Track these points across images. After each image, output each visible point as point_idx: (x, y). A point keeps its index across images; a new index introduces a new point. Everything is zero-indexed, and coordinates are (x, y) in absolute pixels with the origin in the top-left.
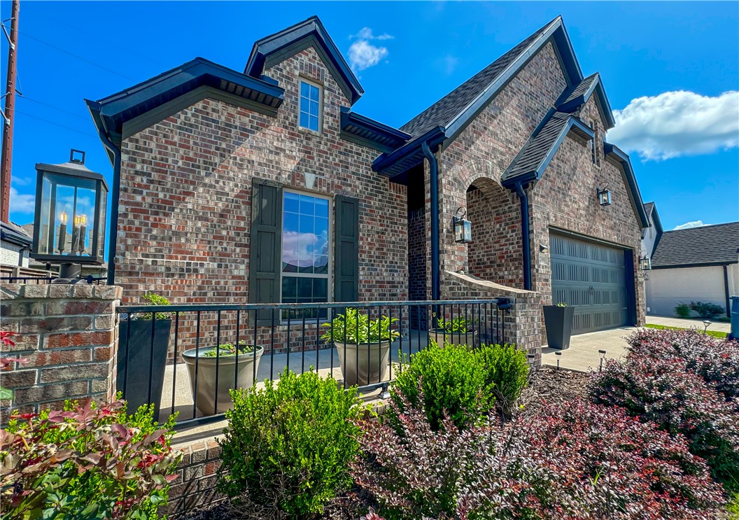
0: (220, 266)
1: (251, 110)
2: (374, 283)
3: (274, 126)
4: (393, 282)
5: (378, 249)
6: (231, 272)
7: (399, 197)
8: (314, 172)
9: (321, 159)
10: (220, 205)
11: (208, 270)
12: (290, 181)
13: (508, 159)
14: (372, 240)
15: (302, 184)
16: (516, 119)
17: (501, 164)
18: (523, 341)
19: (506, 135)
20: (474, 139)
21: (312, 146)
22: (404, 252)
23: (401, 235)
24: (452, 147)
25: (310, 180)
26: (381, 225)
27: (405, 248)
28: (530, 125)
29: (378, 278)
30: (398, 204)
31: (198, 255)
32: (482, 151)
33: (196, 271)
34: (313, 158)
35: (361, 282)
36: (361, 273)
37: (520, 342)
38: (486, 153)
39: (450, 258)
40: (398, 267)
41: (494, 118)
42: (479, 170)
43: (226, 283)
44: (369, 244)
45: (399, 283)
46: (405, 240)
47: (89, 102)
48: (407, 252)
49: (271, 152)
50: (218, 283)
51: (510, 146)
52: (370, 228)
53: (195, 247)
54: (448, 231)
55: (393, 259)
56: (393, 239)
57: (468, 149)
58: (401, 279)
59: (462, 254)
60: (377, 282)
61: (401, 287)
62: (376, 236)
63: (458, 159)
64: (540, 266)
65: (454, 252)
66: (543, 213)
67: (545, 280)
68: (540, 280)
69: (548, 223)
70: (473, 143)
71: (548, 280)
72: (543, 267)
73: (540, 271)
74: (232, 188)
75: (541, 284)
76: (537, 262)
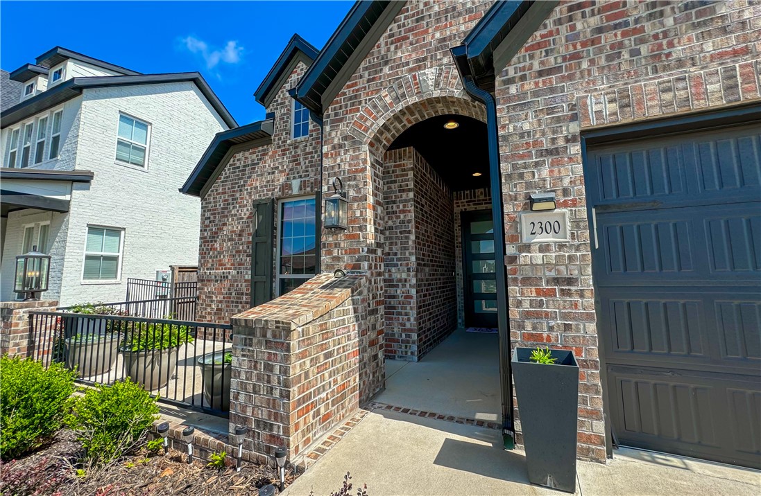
0: (238, 273)
1: (257, 147)
3: (271, 150)
4: (392, 280)
6: (244, 277)
7: (400, 165)
8: (300, 177)
9: (307, 161)
10: (239, 228)
11: (232, 276)
12: (280, 193)
15: (290, 192)
21: (299, 153)
22: (407, 238)
23: (402, 216)
25: (296, 184)
27: (409, 232)
30: (397, 176)
31: (228, 266)
32: (408, 64)
33: (227, 277)
34: (299, 164)
38: (418, 60)
39: (329, 253)
40: (399, 259)
43: (241, 285)
45: (400, 280)
46: (409, 221)
48: (413, 237)
49: (269, 174)
50: (237, 285)
53: (227, 260)
55: (391, 249)
56: (390, 223)
58: (404, 276)
61: (404, 286)
64: (527, 248)
65: (337, 245)
66: (551, 111)
67: (556, 281)
68: (527, 281)
69: (575, 128)
70: (386, 63)
71: (570, 281)
72: (544, 248)
73: (524, 258)
74: (245, 212)
75: (531, 292)
76: (514, 239)
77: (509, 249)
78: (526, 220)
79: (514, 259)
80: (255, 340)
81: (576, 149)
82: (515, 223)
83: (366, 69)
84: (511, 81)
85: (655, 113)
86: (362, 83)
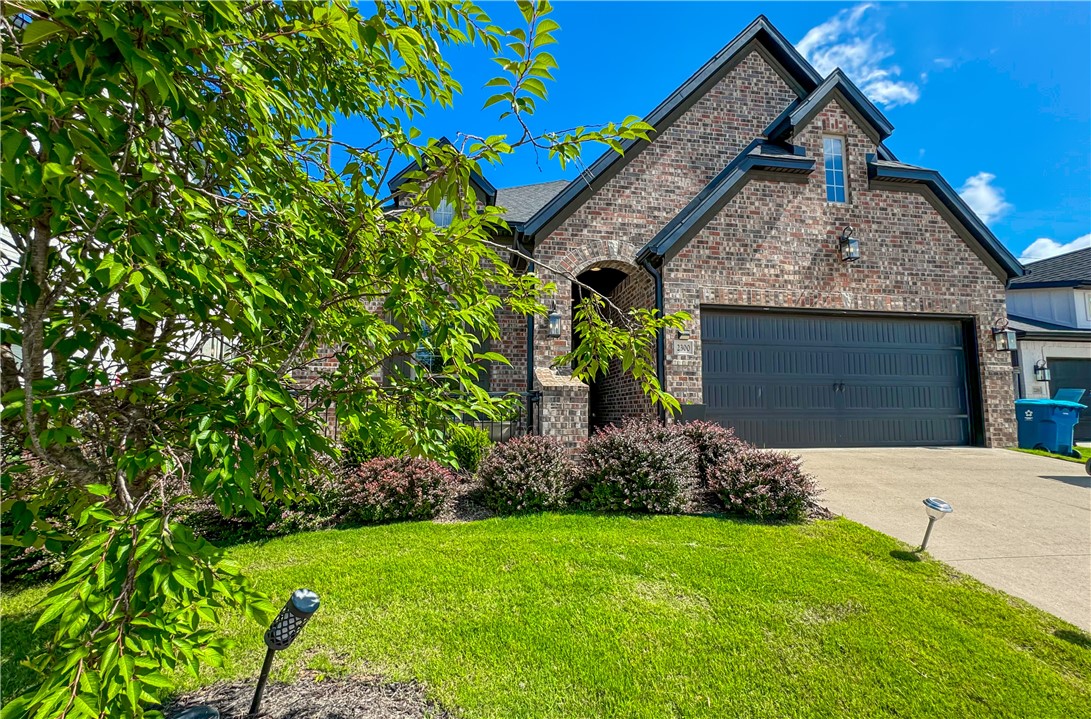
5: (516, 347)
13: (652, 230)
14: (509, 338)
16: (670, 178)
17: (635, 240)
19: (649, 203)
20: (588, 222)
24: (553, 239)
26: (520, 322)
28: (702, 177)
29: (515, 377)
32: (600, 232)
35: (495, 380)
36: (495, 372)
38: (607, 232)
39: (542, 353)
41: (627, 188)
42: (594, 254)
44: (505, 342)
51: (656, 213)
52: (506, 326)
54: (541, 326)
57: (576, 235)
59: (562, 349)
60: (514, 381)
62: (514, 334)
63: (560, 249)
64: (676, 357)
65: (548, 348)
66: (688, 291)
67: (687, 373)
68: (676, 373)
69: (698, 302)
70: (586, 226)
71: (693, 374)
72: (683, 358)
73: (675, 362)
75: (677, 378)
76: (671, 352)
77: (668, 357)
78: (677, 343)
79: (670, 362)
80: (562, 399)
81: (698, 312)
82: (671, 344)
83: (570, 225)
84: (671, 270)
85: (727, 302)
86: (567, 235)
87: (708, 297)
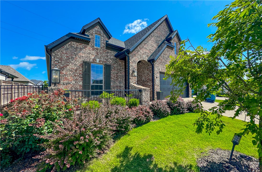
0: (76, 82)
1: (82, 43)
2: (115, 86)
3: (88, 47)
4: (121, 86)
5: (116, 77)
6: (78, 84)
7: (122, 64)
8: (99, 58)
9: (101, 55)
10: (75, 68)
11: (73, 83)
12: (92, 61)
13: (150, 54)
14: (115, 75)
15: (96, 62)
16: (153, 44)
17: (147, 56)
18: (144, 99)
19: (149, 48)
20: (140, 50)
21: (98, 52)
22: (123, 78)
23: (122, 74)
24: (133, 53)
25: (98, 60)
26: (117, 71)
27: (124, 77)
28: (157, 45)
29: (116, 85)
30: (122, 66)
31: (70, 80)
32: (142, 53)
33: (70, 84)
34: (98, 55)
35: (111, 86)
36: (112, 84)
37: (143, 99)
38: (143, 53)
40: (122, 82)
41: (146, 44)
42: (141, 58)
43: (77, 86)
44: (114, 76)
45: (122, 86)
46: (124, 75)
47: (45, 46)
48: (124, 78)
49: (88, 54)
50: (75, 86)
51: (150, 51)
52: (114, 72)
53: (70, 78)
54: (131, 74)
55: (120, 80)
56: (120, 75)
57: (138, 53)
58: (123, 85)
59: (135, 79)
60: (116, 86)
61: (123, 87)
62: (116, 74)
63: (135, 56)
65: (133, 79)
66: (158, 69)
68: (156, 85)
69: (159, 71)
71: (159, 85)
72: (157, 82)
74: (78, 63)
77: (155, 82)
78: (156, 79)
81: (159, 73)
84: (155, 64)
85: (163, 71)
86: (136, 52)
87: (161, 70)
